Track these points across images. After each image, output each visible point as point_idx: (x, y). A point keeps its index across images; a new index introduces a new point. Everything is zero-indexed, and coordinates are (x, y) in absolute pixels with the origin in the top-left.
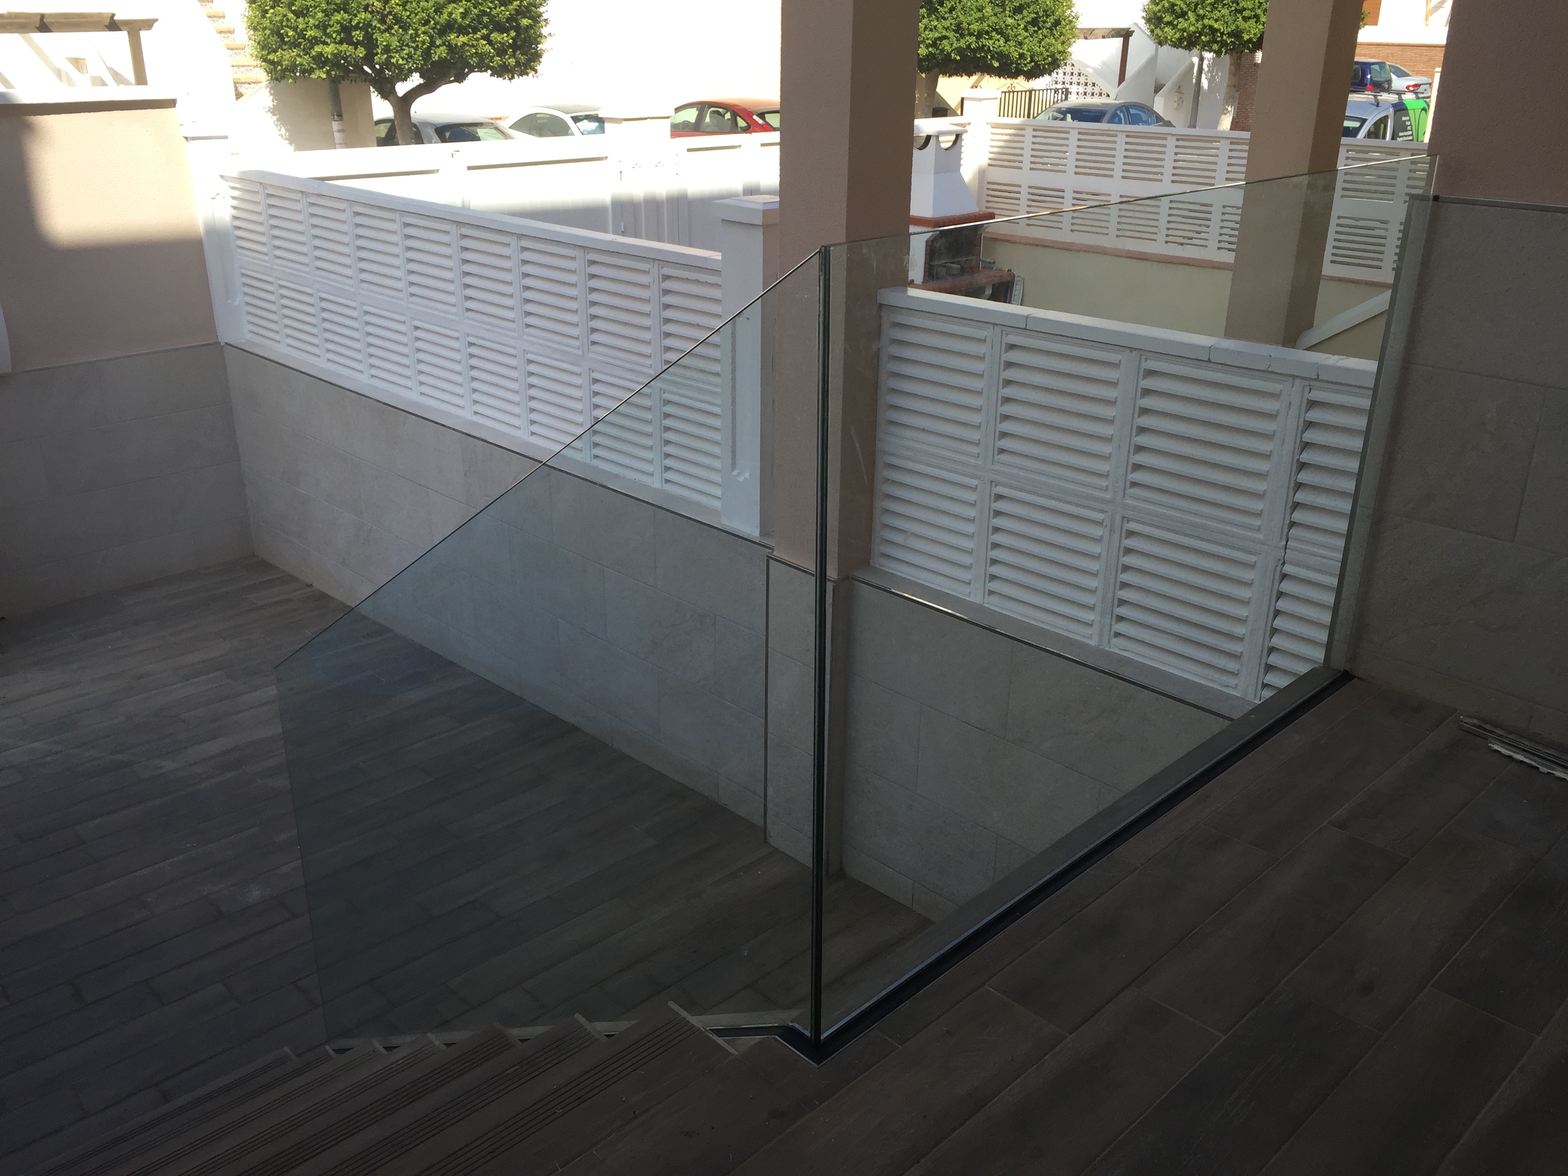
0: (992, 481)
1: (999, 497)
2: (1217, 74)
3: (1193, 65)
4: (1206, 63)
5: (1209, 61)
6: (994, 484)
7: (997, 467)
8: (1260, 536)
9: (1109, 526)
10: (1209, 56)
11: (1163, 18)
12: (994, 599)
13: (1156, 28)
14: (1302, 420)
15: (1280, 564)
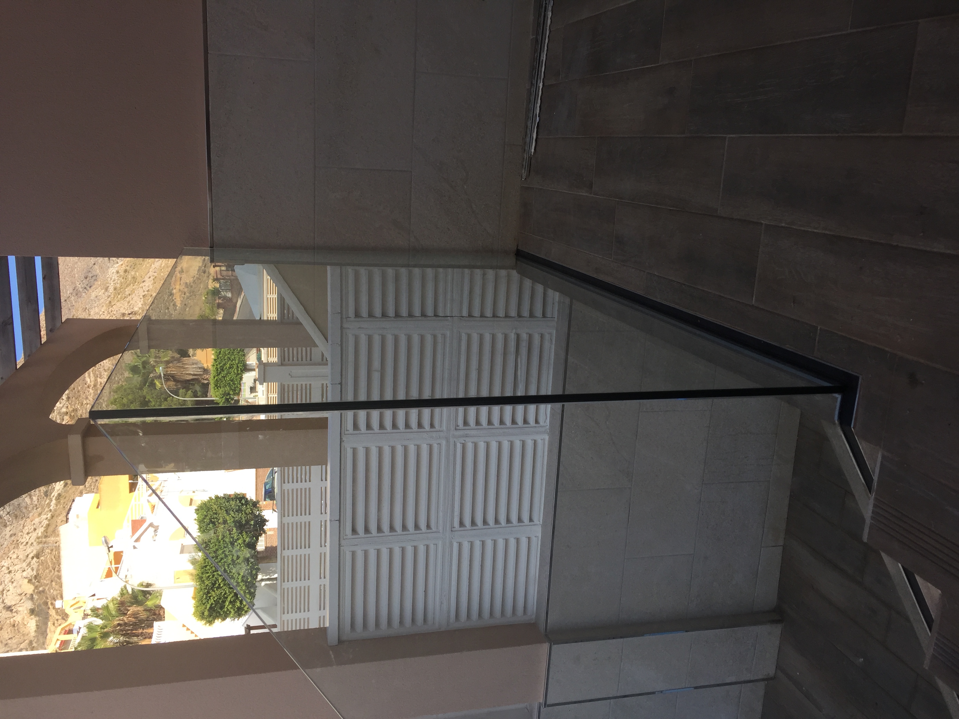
0: (452, 531)
1: (462, 524)
2: (271, 570)
3: (266, 584)
4: (264, 577)
5: (264, 576)
6: (453, 529)
7: (441, 528)
8: (448, 333)
9: (464, 439)
10: (260, 577)
11: (238, 607)
12: (535, 518)
13: (244, 610)
14: (368, 319)
15: (463, 319)
